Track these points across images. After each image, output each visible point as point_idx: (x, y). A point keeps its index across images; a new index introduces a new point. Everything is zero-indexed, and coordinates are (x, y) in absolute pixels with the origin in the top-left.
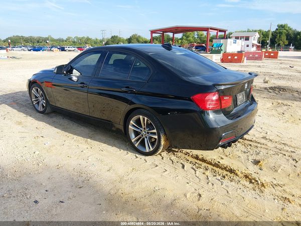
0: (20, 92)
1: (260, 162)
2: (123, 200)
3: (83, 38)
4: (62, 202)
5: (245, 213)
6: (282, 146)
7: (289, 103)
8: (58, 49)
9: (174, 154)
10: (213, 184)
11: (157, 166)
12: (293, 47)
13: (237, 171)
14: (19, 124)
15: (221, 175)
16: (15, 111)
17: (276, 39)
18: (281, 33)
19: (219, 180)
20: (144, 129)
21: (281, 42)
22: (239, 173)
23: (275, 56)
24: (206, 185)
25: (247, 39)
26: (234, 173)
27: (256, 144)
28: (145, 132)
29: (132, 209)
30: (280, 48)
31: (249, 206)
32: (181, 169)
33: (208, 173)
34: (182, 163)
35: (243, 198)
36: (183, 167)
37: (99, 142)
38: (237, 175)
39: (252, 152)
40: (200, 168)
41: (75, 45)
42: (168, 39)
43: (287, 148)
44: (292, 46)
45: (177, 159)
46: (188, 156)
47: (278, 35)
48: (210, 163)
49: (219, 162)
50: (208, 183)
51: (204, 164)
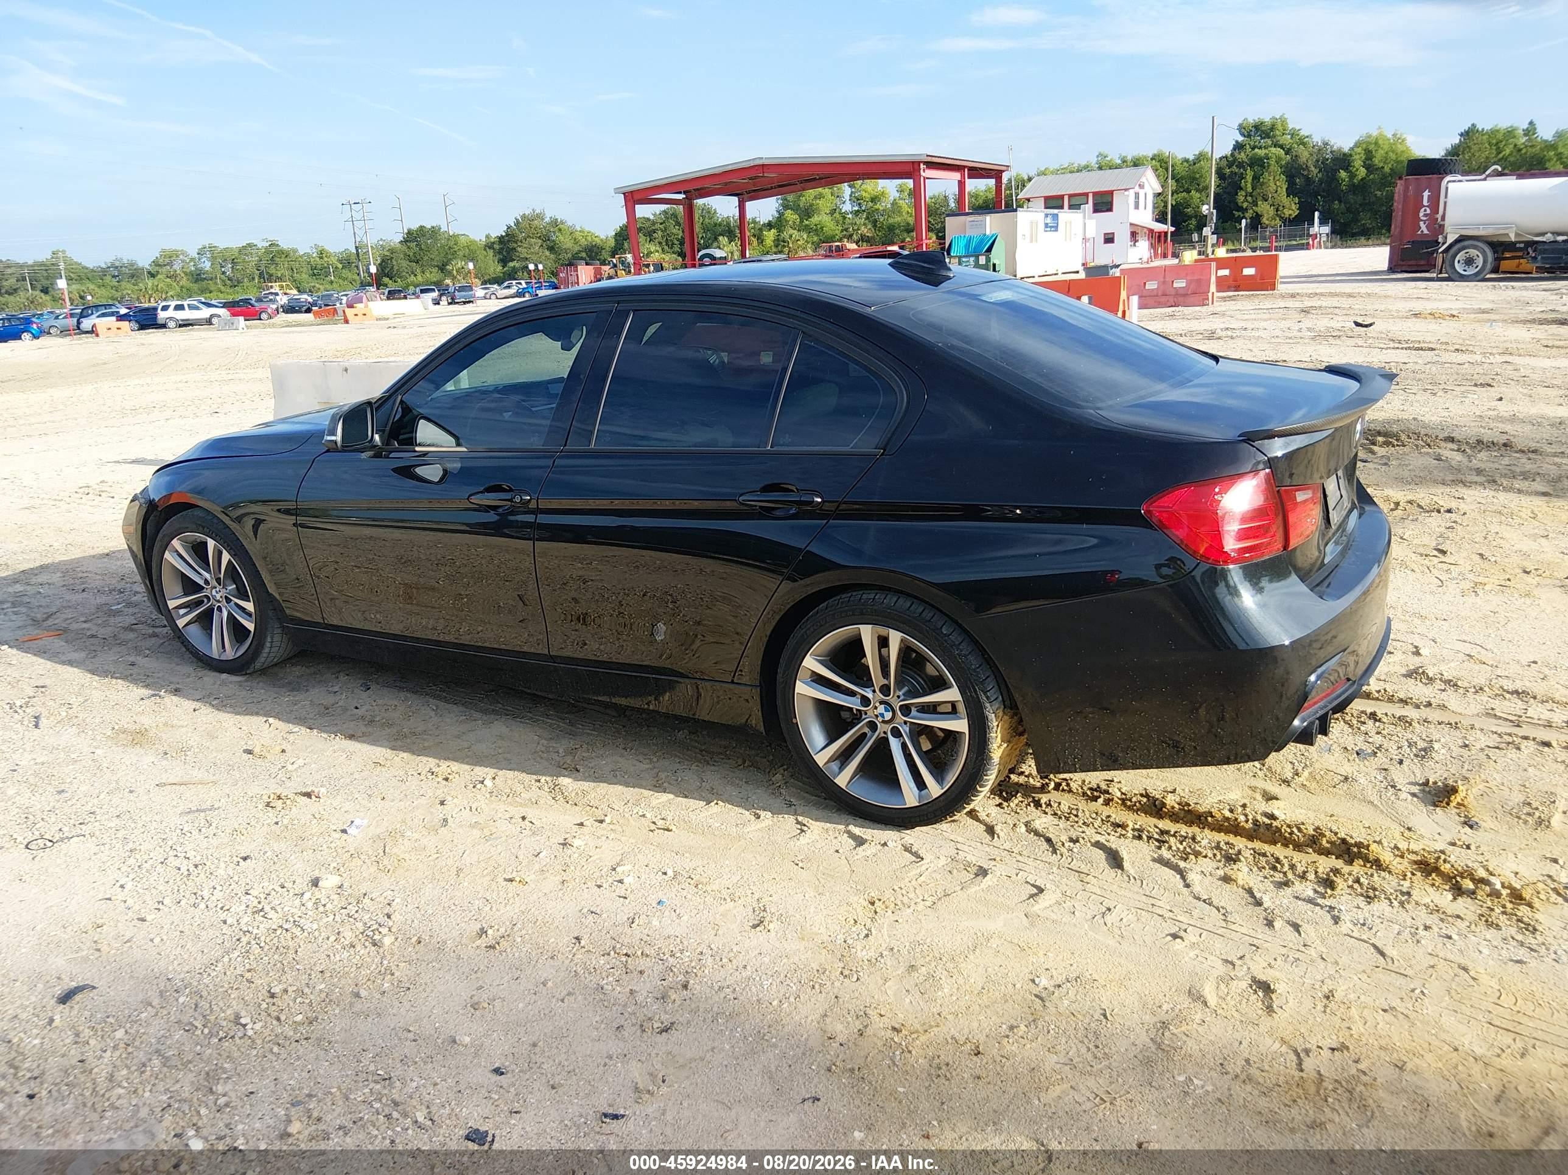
0: (43, 568)
1: (1454, 790)
2: (918, 1059)
3: (243, 250)
4: (616, 1117)
5: (1507, 1039)
6: (1513, 706)
7: (1442, 496)
8: (121, 318)
9: (1038, 804)
10: (1296, 927)
11: (982, 872)
12: (1326, 229)
13: (1374, 847)
14: (134, 743)
15: (1311, 876)
16: (74, 675)
17: (1240, 197)
18: (1259, 164)
19: (1310, 901)
20: (885, 690)
21: (1265, 210)
22: (1386, 857)
23: (1265, 281)
24: (1262, 934)
25: (1103, 203)
26: (1366, 860)
27: (1399, 711)
28: (889, 706)
29: (987, 1099)
30: (1264, 239)
31: (1507, 1001)
32: (1111, 873)
33: (1243, 873)
34: (1098, 845)
35: (1465, 969)
36: (1115, 860)
37: (627, 785)
38: (1378, 864)
39: (1392, 747)
40: (1197, 854)
41: (203, 291)
42: (706, 229)
43: (1537, 711)
44: (1322, 222)
45: (1062, 824)
46: (1107, 802)
47: (1249, 174)
48: (1232, 828)
49: (1272, 817)
50: (1270, 924)
51: (1207, 838)
